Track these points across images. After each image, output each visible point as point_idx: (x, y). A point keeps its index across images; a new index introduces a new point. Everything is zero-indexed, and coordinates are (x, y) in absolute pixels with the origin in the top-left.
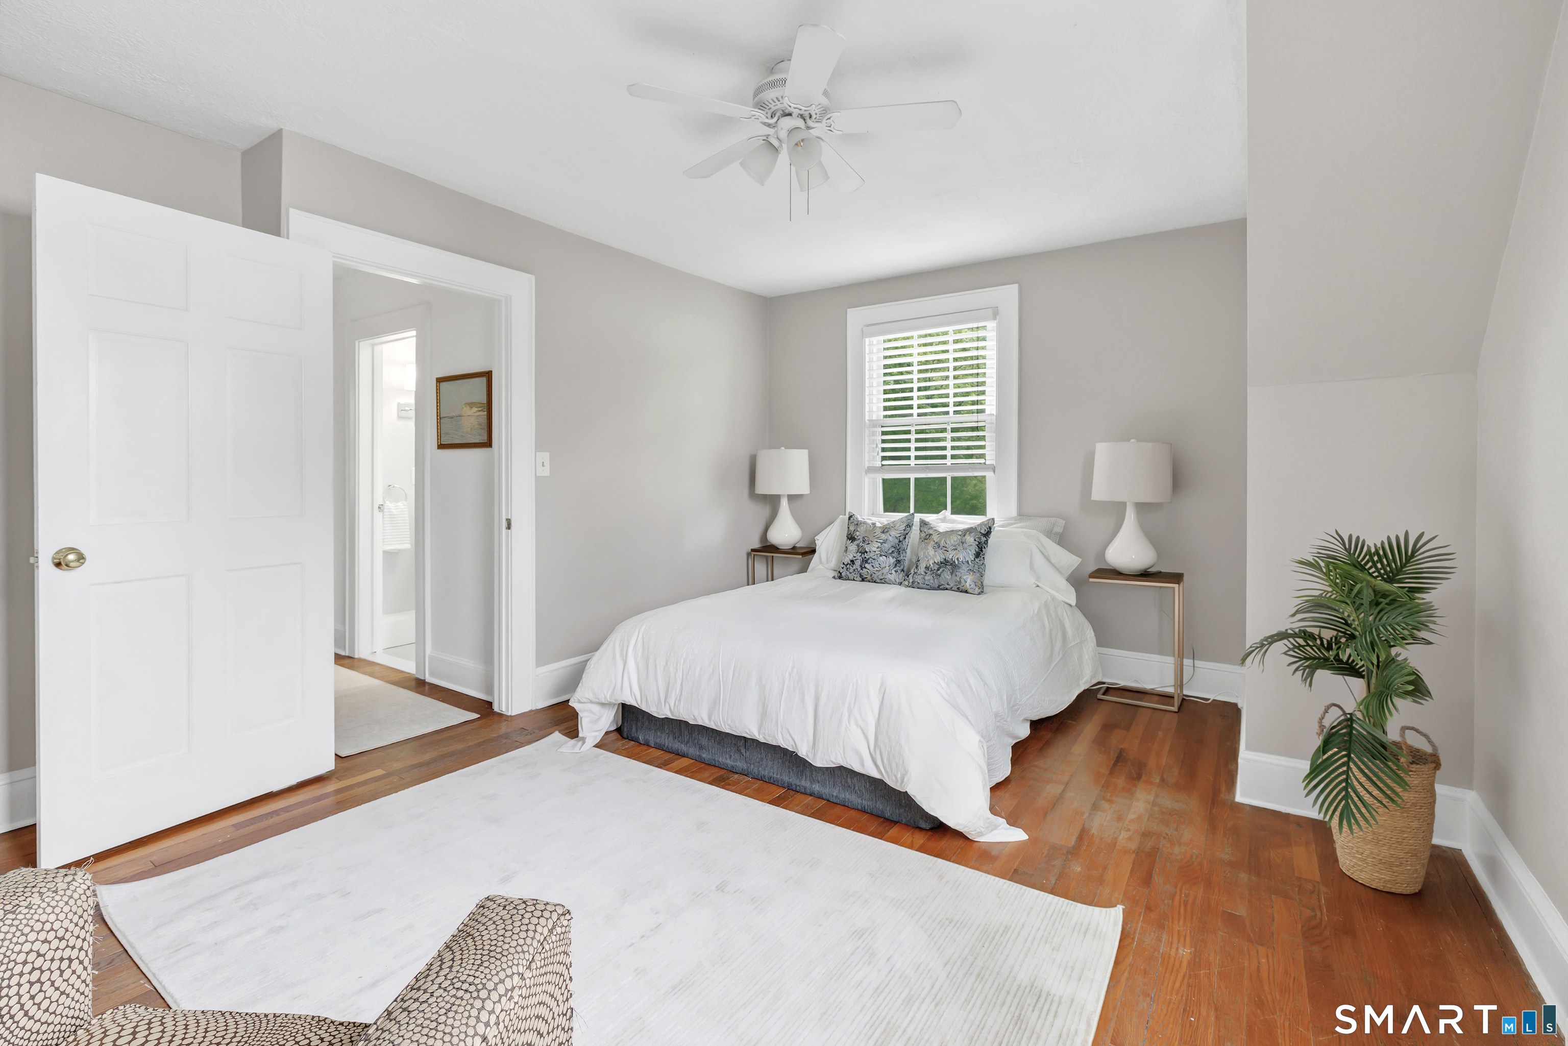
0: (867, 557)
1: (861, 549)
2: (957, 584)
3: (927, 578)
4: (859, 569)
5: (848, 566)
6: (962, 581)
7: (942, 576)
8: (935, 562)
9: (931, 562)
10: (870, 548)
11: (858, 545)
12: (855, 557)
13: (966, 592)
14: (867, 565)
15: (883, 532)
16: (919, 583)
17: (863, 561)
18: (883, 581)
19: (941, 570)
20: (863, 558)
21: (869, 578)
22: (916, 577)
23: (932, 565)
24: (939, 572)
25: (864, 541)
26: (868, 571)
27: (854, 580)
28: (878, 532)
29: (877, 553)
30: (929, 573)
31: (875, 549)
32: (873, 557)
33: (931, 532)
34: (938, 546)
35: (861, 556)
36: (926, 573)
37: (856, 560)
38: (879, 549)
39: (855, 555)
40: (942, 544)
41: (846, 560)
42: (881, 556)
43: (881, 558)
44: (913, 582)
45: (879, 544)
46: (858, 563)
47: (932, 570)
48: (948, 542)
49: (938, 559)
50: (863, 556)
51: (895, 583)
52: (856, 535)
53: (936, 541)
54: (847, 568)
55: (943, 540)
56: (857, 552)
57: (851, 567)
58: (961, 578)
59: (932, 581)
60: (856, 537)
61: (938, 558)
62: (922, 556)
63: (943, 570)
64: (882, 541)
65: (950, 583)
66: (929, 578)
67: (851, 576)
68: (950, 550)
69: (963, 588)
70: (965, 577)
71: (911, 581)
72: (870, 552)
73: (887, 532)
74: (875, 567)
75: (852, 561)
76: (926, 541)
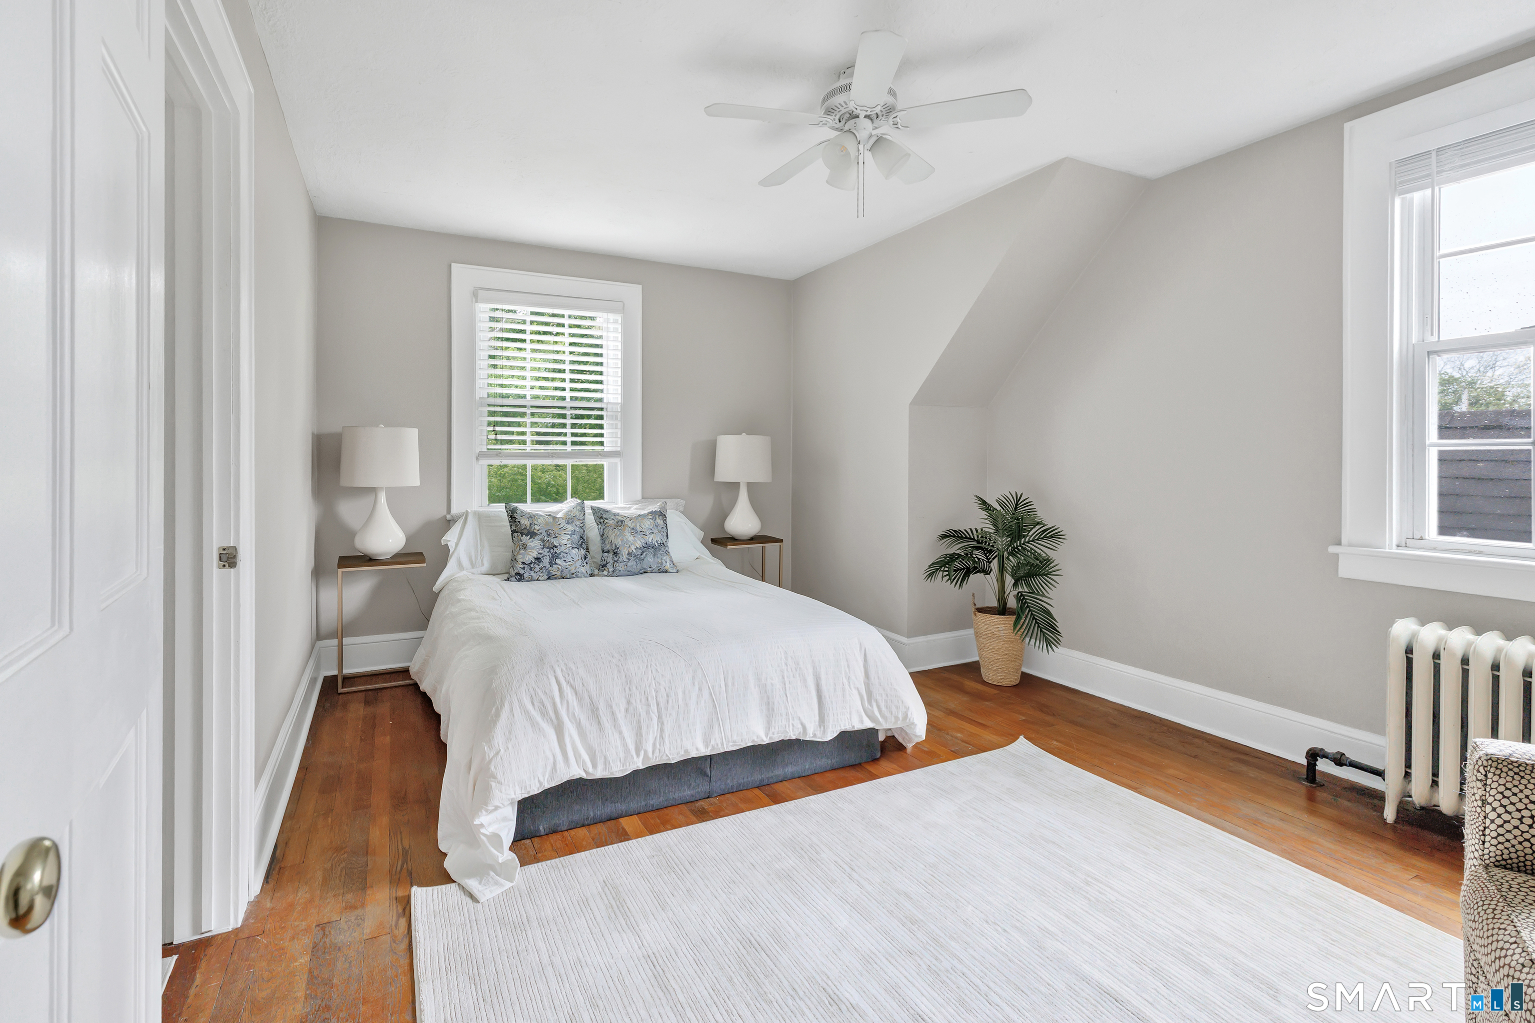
0: (558, 552)
1: (547, 544)
2: (659, 565)
3: (629, 564)
4: (548, 566)
5: (532, 566)
6: (664, 562)
7: (645, 560)
8: (637, 548)
9: (633, 548)
10: (559, 541)
11: (542, 540)
12: (541, 554)
13: (666, 572)
14: (557, 561)
15: (568, 523)
16: (620, 571)
17: (553, 557)
18: (573, 576)
19: (644, 554)
20: (552, 554)
21: (559, 574)
22: (618, 565)
23: (634, 551)
24: (642, 556)
25: (549, 535)
26: (559, 567)
27: (538, 580)
28: (563, 523)
29: (568, 546)
30: (632, 558)
31: (565, 542)
32: (565, 551)
33: (620, 518)
34: (634, 531)
35: (549, 551)
36: (629, 560)
37: (543, 557)
38: (569, 542)
39: (541, 551)
40: (639, 529)
41: (527, 559)
42: (573, 548)
43: (573, 551)
44: (613, 571)
45: (569, 537)
46: (546, 561)
47: (635, 556)
48: (643, 527)
49: (639, 544)
50: (552, 551)
51: (586, 575)
52: (535, 529)
53: (632, 527)
54: (531, 568)
55: (638, 525)
56: (543, 548)
57: (536, 566)
58: (662, 559)
59: (634, 567)
60: (536, 532)
61: (639, 542)
62: (620, 543)
63: (646, 555)
64: (570, 533)
65: (652, 566)
66: (632, 563)
67: (535, 576)
68: (648, 534)
69: (664, 568)
70: (664, 558)
71: (611, 570)
72: (561, 546)
73: (572, 522)
74: (567, 561)
75: (538, 559)
76: (619, 528)
